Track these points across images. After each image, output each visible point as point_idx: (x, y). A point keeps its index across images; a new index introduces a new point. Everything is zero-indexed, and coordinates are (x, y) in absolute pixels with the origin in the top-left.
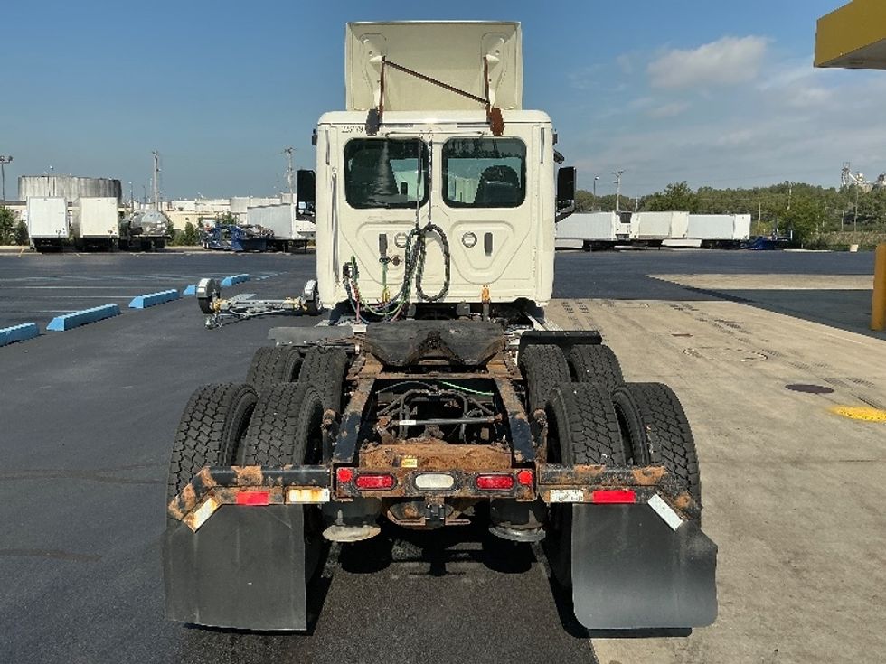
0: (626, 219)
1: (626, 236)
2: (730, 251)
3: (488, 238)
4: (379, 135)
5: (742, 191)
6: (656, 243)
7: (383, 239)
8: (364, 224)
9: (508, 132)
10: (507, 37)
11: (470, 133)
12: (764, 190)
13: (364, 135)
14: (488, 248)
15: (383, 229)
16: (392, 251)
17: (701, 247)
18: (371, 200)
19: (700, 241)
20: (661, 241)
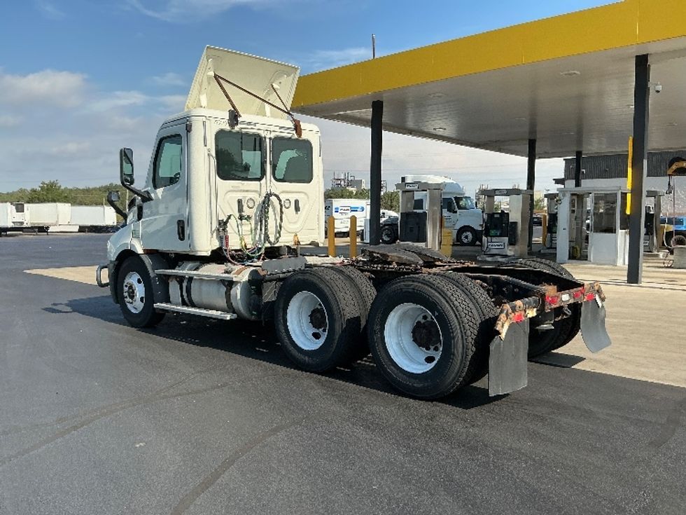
0: (20, 209)
1: (22, 223)
2: (102, 234)
3: (297, 202)
4: (237, 128)
5: (77, 190)
6: (43, 229)
7: (240, 202)
8: (229, 191)
9: (304, 136)
10: (288, 75)
11: (285, 134)
12: (95, 189)
13: (228, 128)
14: (297, 209)
15: (239, 196)
16: (246, 212)
17: (80, 231)
18: (233, 174)
19: (78, 227)
20: (47, 228)
